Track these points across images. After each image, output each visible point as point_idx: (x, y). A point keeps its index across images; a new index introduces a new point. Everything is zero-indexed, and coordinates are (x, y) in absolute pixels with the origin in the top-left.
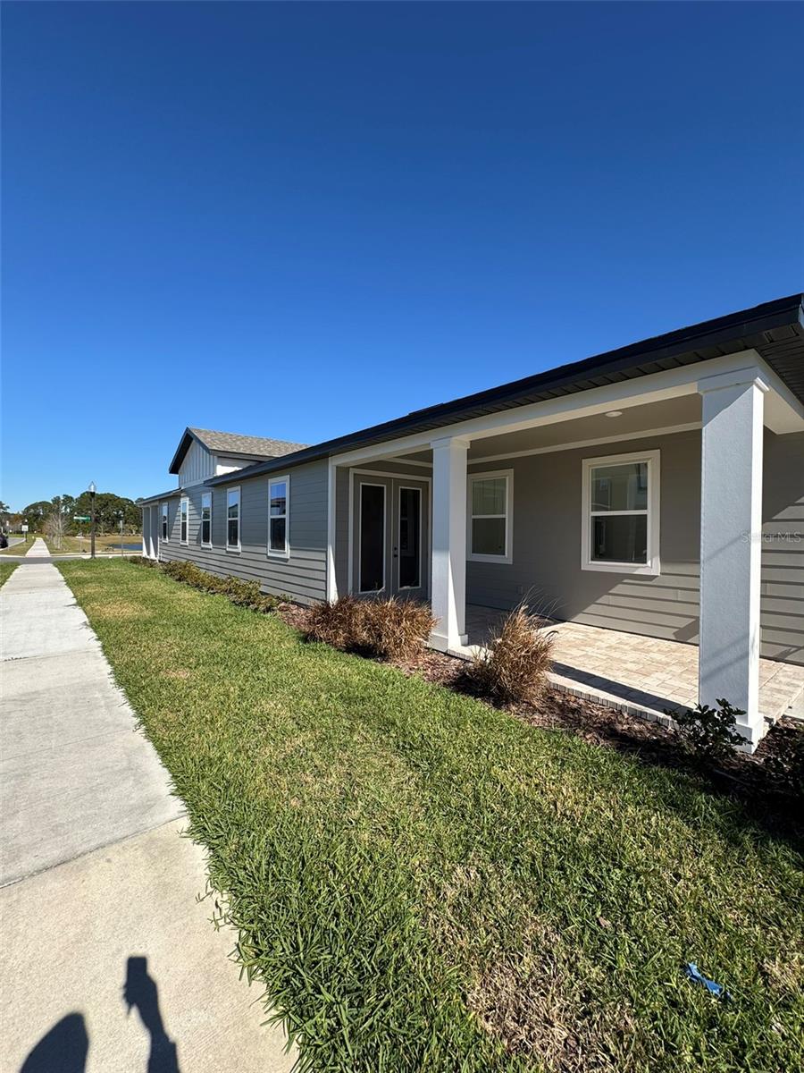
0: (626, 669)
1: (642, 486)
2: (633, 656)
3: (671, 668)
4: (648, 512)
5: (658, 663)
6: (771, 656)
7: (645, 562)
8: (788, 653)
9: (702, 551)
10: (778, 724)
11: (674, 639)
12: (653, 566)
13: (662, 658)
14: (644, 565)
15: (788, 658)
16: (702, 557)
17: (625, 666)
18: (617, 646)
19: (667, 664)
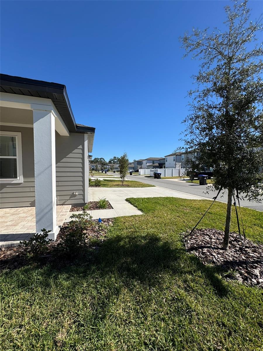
0: (7, 226)
1: (15, 147)
2: (11, 218)
3: (27, 219)
4: (17, 157)
5: (22, 218)
6: (61, 204)
7: (17, 178)
8: (65, 202)
9: (35, 173)
10: (62, 227)
11: (30, 206)
12: (20, 179)
13: (24, 215)
14: (16, 179)
15: (65, 204)
16: (35, 175)
17: (6, 224)
18: (4, 215)
19: (26, 217)
